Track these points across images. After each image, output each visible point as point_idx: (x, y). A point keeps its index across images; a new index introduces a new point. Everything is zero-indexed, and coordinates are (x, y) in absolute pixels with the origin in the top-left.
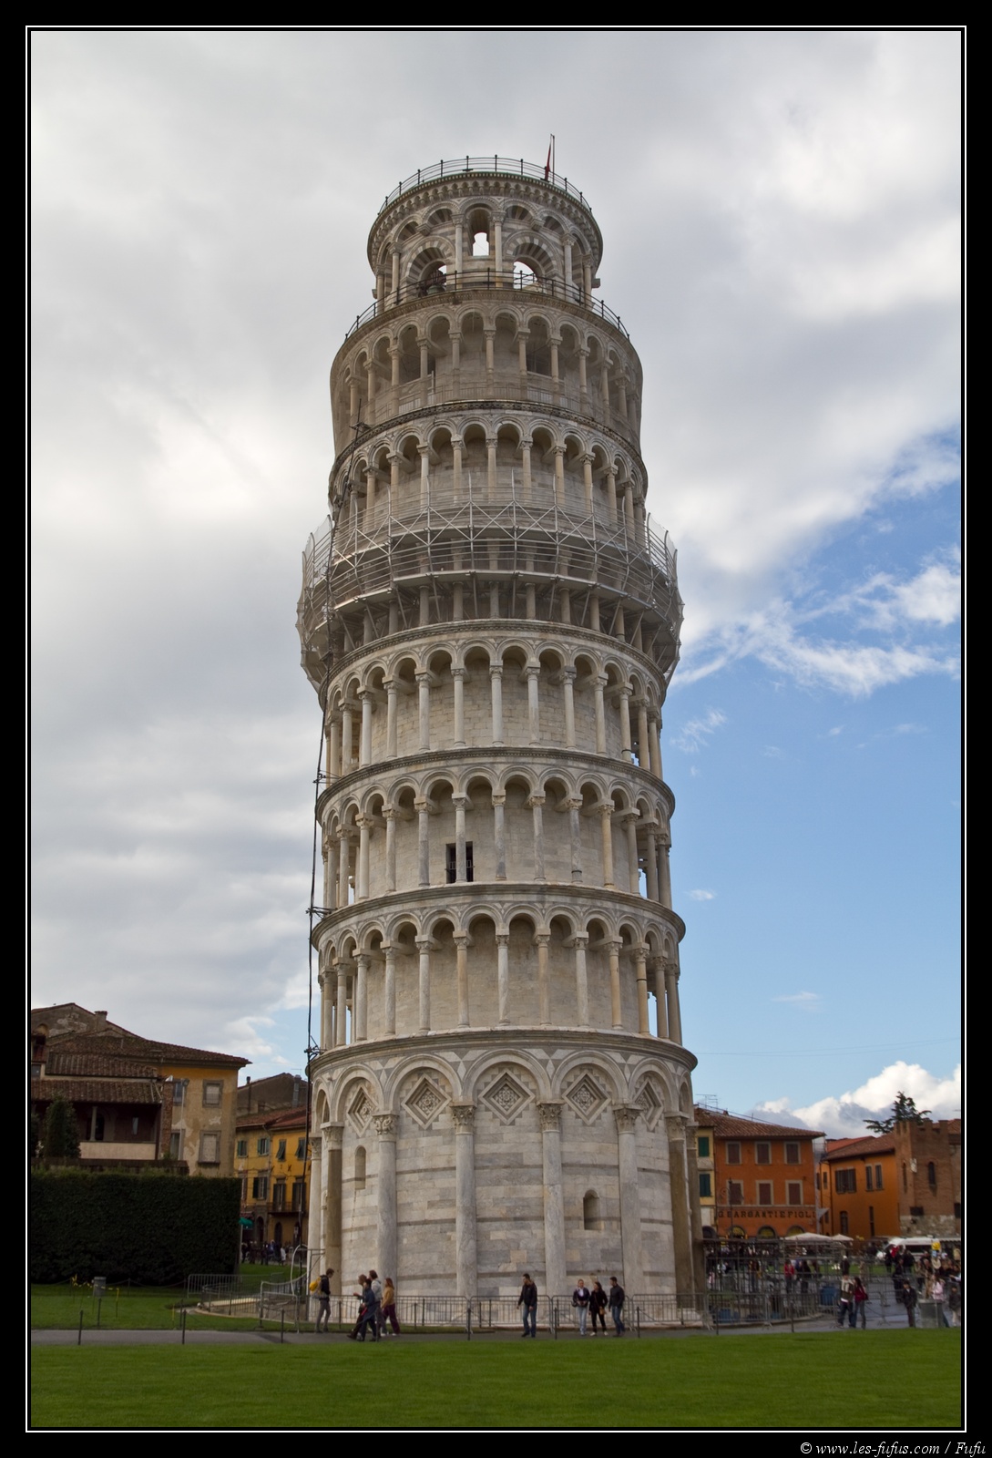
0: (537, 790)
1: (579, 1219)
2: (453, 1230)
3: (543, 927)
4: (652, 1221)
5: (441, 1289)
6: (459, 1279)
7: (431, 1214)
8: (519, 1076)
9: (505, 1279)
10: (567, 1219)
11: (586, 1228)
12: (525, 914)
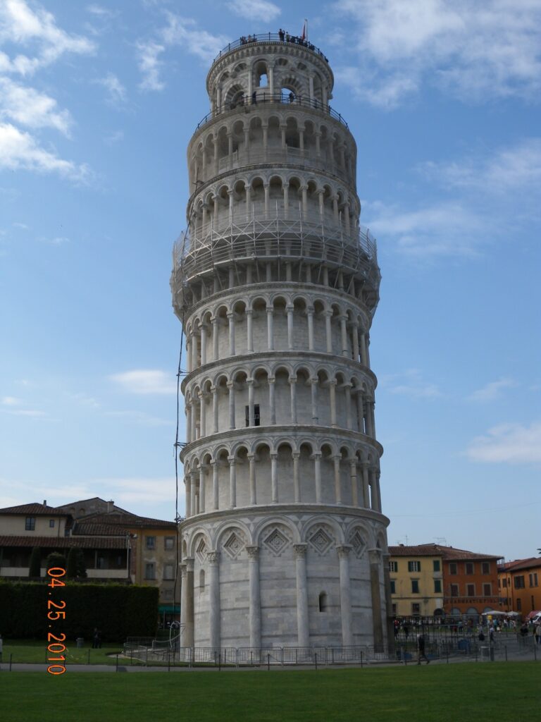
0: (292, 374)
1: (317, 606)
2: (248, 613)
3: (296, 449)
4: (359, 607)
5: (242, 644)
6: (251, 639)
7: (236, 605)
8: (283, 530)
9: (275, 639)
10: (310, 606)
11: (321, 611)
12: (285, 443)
